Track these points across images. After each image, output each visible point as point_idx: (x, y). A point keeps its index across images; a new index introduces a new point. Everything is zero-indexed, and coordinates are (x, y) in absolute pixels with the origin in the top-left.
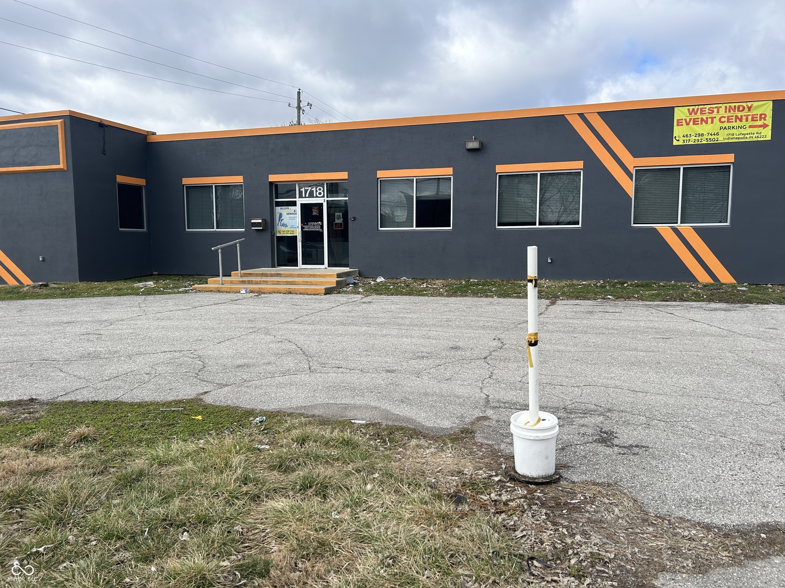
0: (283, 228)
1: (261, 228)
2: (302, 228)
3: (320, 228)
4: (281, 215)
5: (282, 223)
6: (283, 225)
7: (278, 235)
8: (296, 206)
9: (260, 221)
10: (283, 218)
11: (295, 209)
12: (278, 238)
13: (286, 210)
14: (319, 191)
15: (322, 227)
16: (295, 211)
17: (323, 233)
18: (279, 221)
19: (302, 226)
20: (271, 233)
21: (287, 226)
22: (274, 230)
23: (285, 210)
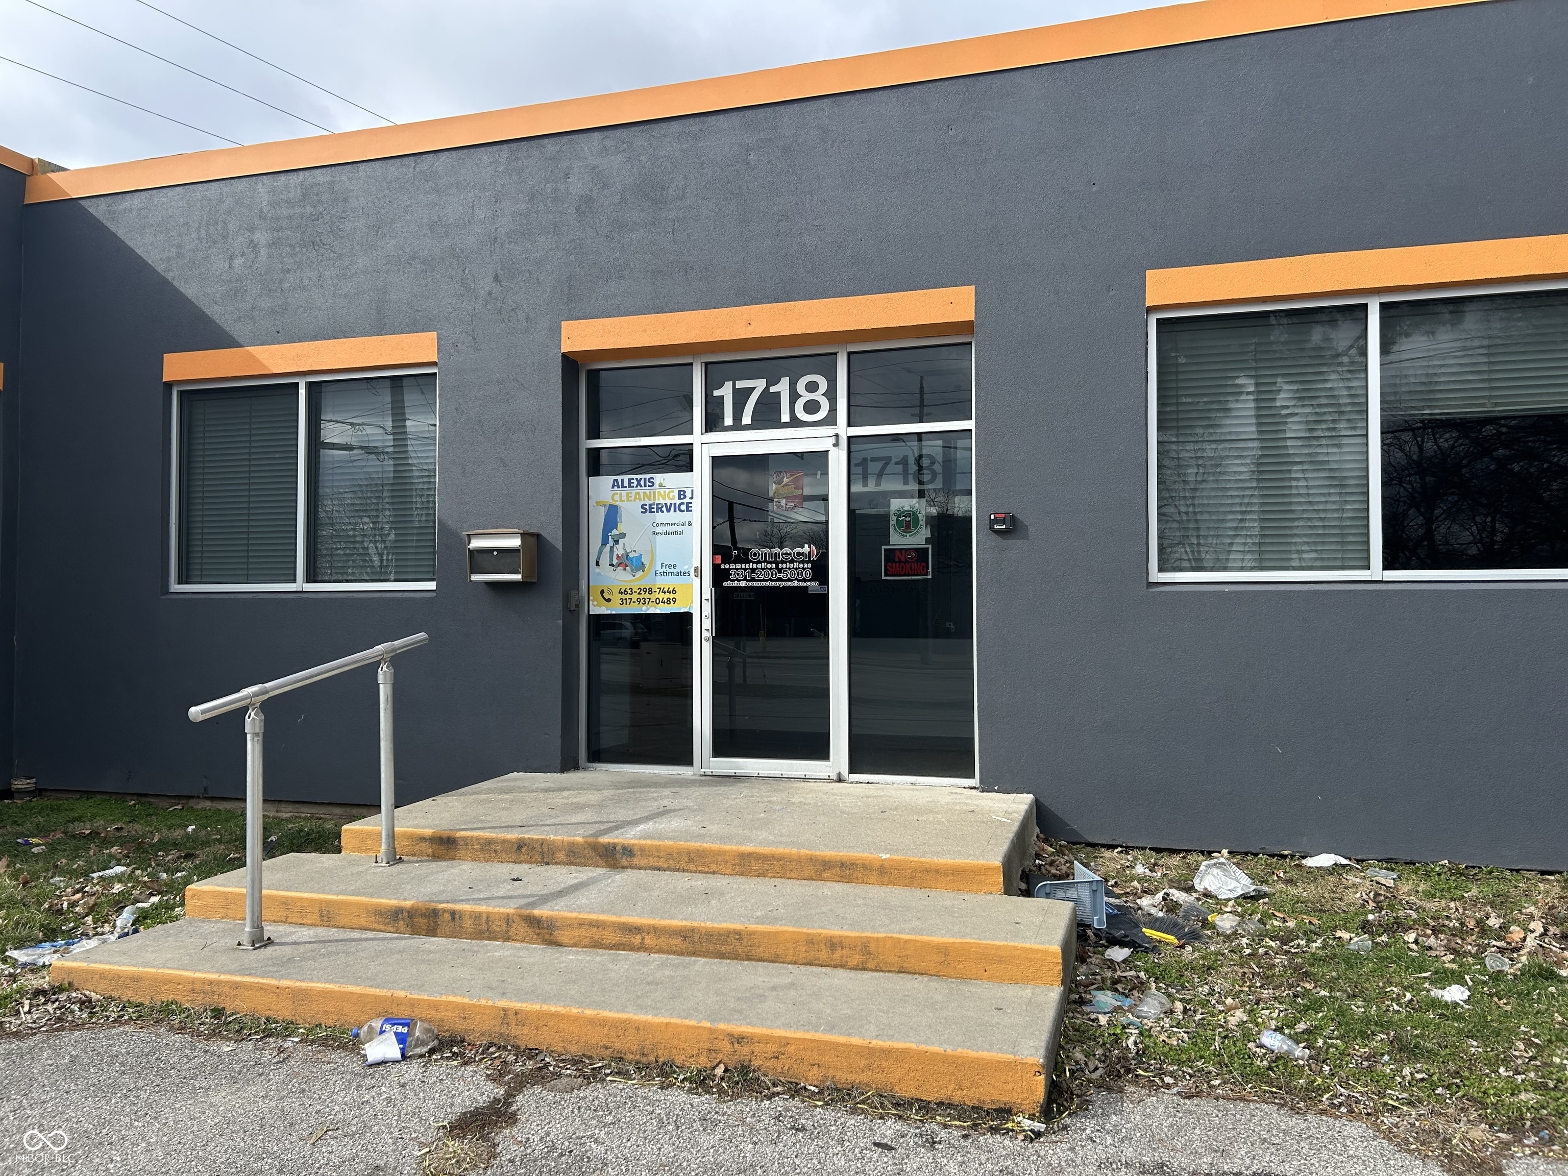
0: (623, 578)
1: (518, 577)
2: (719, 575)
3: (808, 574)
4: (612, 515)
5: (619, 550)
6: (624, 562)
7: (595, 610)
8: (690, 469)
9: (515, 542)
10: (621, 528)
11: (682, 486)
12: (599, 623)
13: (641, 491)
14: (806, 396)
15: (821, 571)
16: (682, 494)
17: (822, 601)
18: (605, 542)
19: (716, 568)
20: (567, 598)
21: (642, 567)
22: (577, 588)
23: (634, 492)
